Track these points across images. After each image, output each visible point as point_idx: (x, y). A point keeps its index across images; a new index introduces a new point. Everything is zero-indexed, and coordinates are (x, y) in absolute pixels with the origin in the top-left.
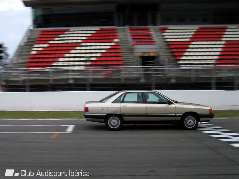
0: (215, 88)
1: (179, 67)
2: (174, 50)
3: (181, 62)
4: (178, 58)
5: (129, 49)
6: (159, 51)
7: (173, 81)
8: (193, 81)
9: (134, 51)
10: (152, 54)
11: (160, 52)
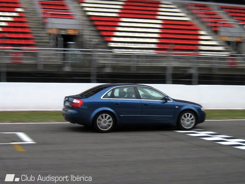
0: (171, 82)
1: (111, 52)
2: (101, 28)
3: (112, 45)
4: (107, 39)
5: (39, 23)
6: (81, 28)
7: (108, 70)
8: (133, 71)
9: (46, 27)
10: (71, 32)
11: (83, 30)
